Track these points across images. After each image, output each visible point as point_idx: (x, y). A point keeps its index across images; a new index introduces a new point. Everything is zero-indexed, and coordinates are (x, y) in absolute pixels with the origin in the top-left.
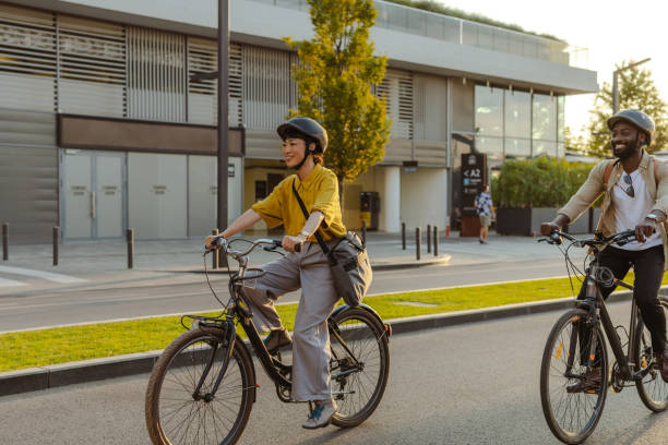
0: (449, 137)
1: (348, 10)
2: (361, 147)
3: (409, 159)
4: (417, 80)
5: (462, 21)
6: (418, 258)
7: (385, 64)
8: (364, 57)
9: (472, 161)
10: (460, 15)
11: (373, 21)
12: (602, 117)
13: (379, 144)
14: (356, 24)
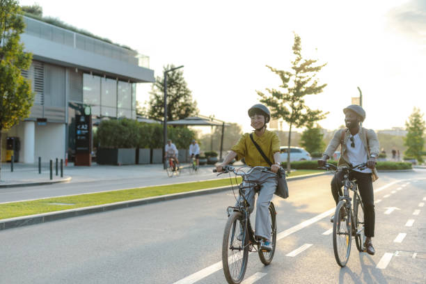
0: (67, 104)
1: (6, 21)
2: (15, 109)
3: (40, 117)
4: (46, 68)
5: (75, 33)
6: (51, 178)
7: (31, 57)
8: (17, 52)
9: (82, 120)
10: (74, 30)
11: (23, 30)
12: (157, 97)
13: (27, 107)
14: (11, 31)
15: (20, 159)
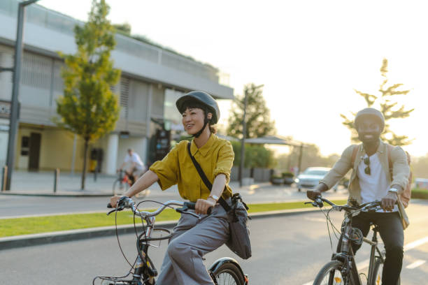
0: (149, 119)
1: (99, 39)
2: (102, 122)
3: (124, 130)
4: (132, 83)
5: (160, 51)
7: (120, 74)
8: (107, 68)
9: (163, 134)
10: (159, 47)
11: (114, 47)
12: (236, 115)
13: (113, 121)
14: (103, 48)
15: (103, 170)
